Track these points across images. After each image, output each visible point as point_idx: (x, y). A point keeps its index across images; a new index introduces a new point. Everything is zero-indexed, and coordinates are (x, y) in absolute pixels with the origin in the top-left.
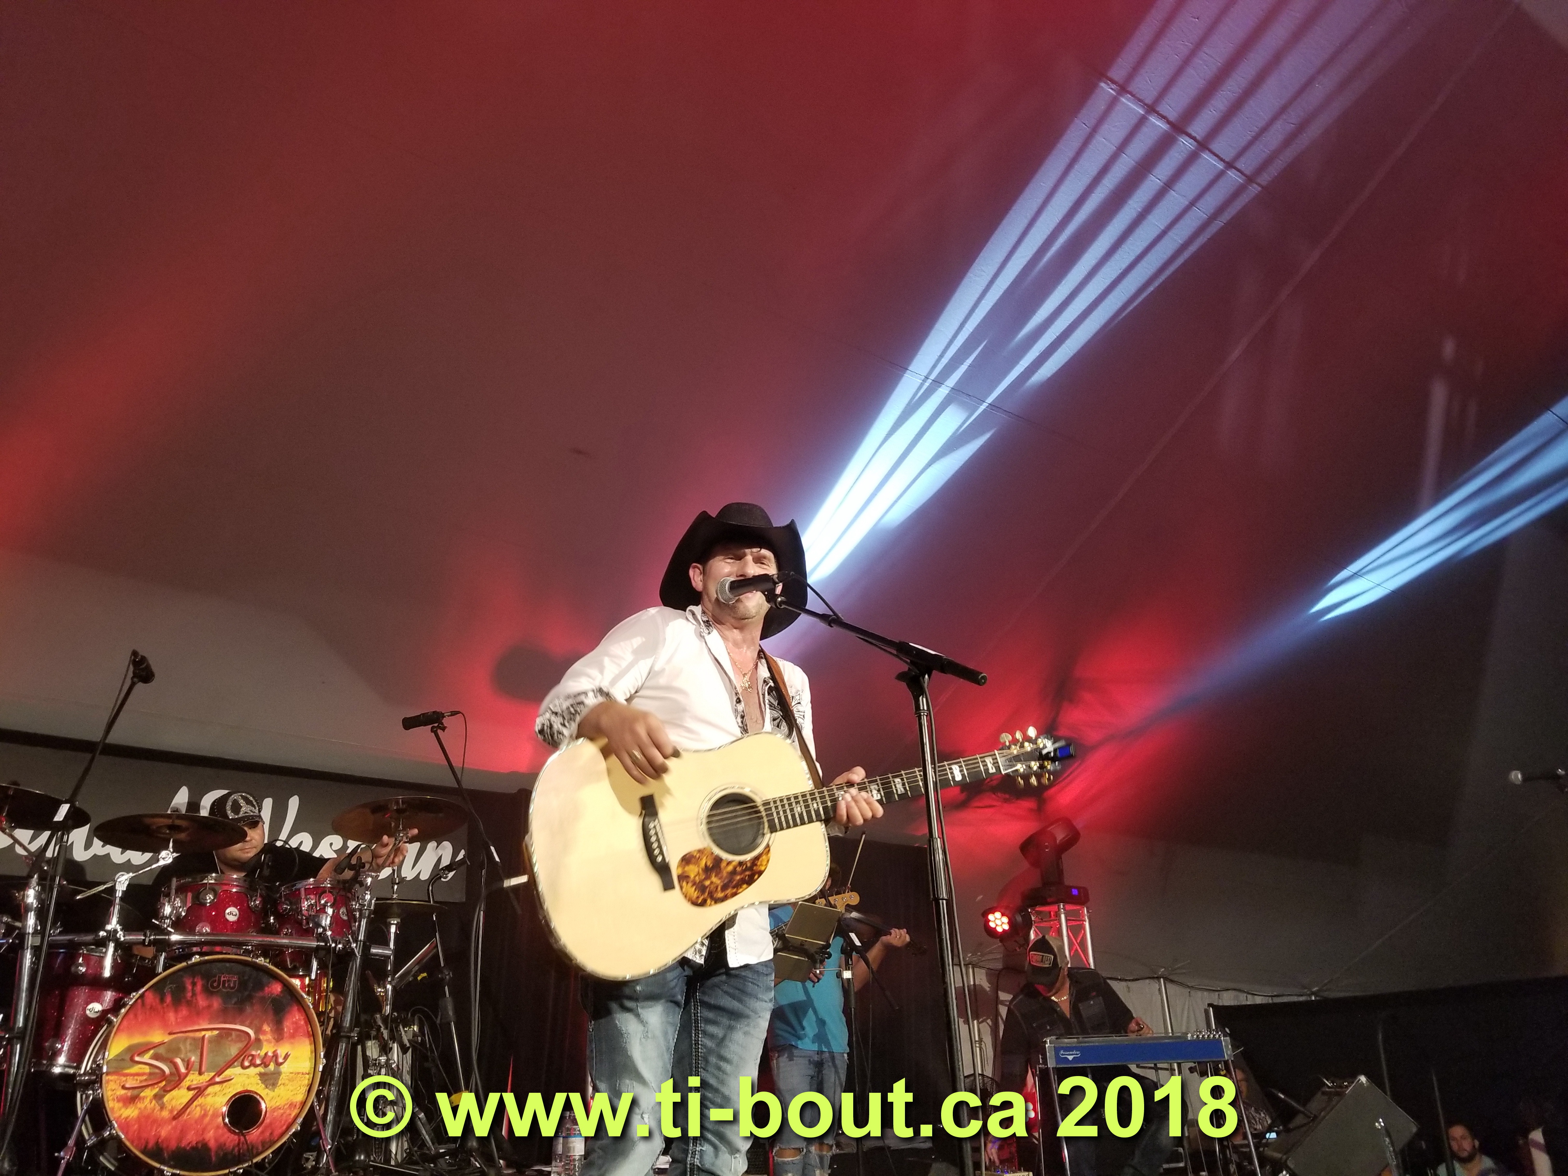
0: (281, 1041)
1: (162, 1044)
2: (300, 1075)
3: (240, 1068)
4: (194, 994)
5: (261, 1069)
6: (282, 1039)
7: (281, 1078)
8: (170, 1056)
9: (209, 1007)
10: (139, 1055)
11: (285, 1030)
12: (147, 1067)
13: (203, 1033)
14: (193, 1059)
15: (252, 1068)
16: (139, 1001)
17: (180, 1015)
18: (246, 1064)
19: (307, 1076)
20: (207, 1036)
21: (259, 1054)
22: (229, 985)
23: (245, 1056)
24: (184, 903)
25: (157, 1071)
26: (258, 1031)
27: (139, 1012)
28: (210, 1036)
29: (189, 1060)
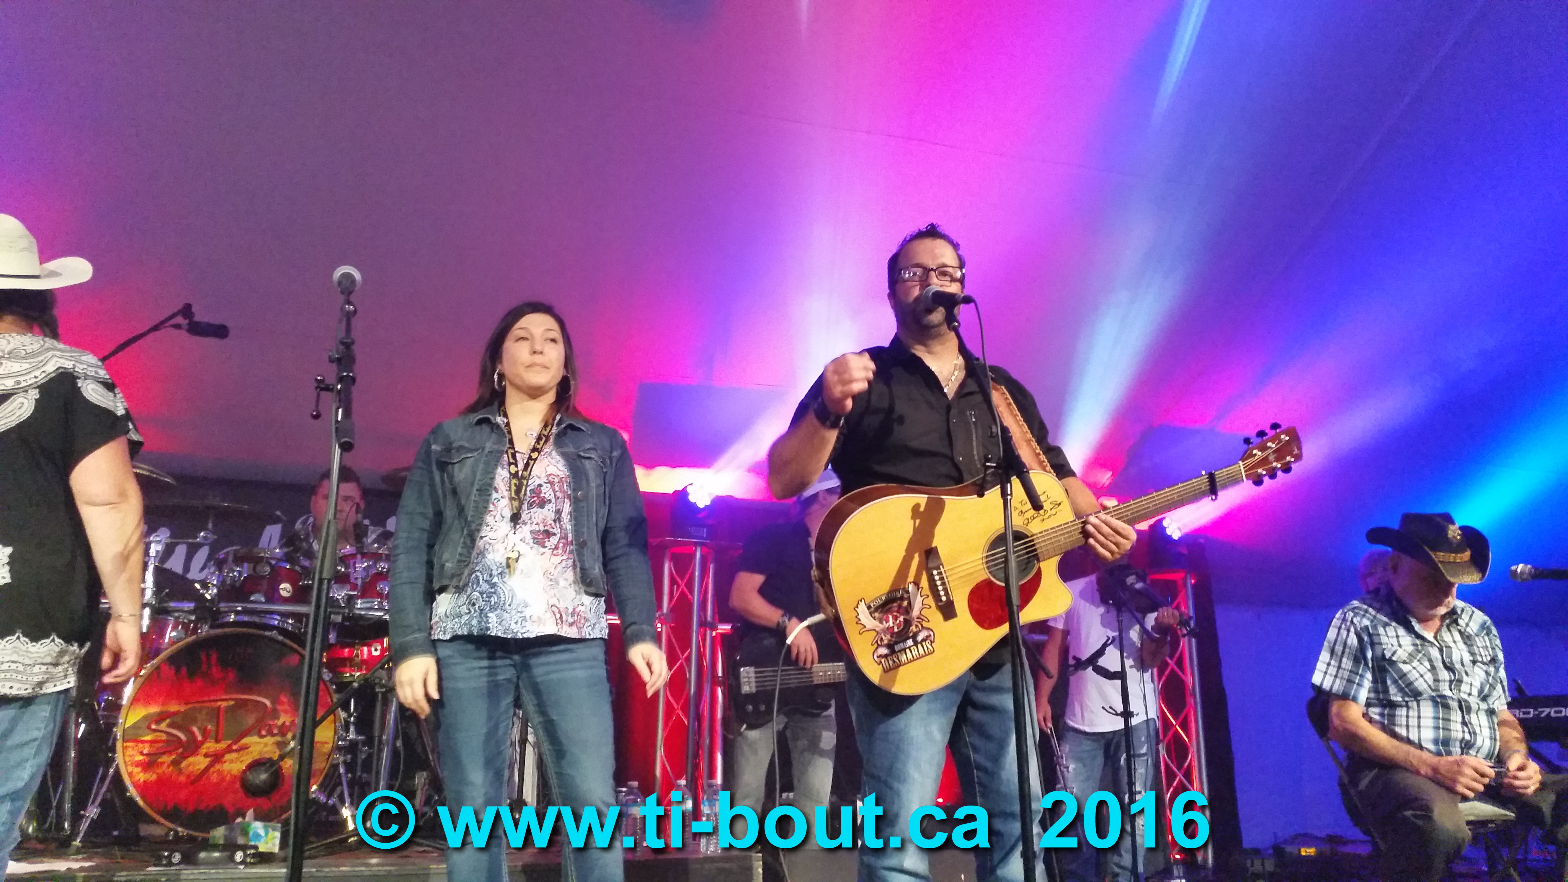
1: (178, 713)
2: (319, 744)
3: (256, 736)
4: (209, 666)
5: (279, 739)
8: (187, 724)
9: (225, 677)
10: (155, 723)
12: (164, 735)
13: (219, 703)
14: (209, 727)
15: (269, 737)
16: (155, 672)
17: (195, 686)
18: (264, 733)
19: (326, 746)
20: (222, 706)
21: (276, 724)
23: (262, 727)
25: (174, 738)
26: (275, 701)
28: (225, 707)
29: (206, 729)
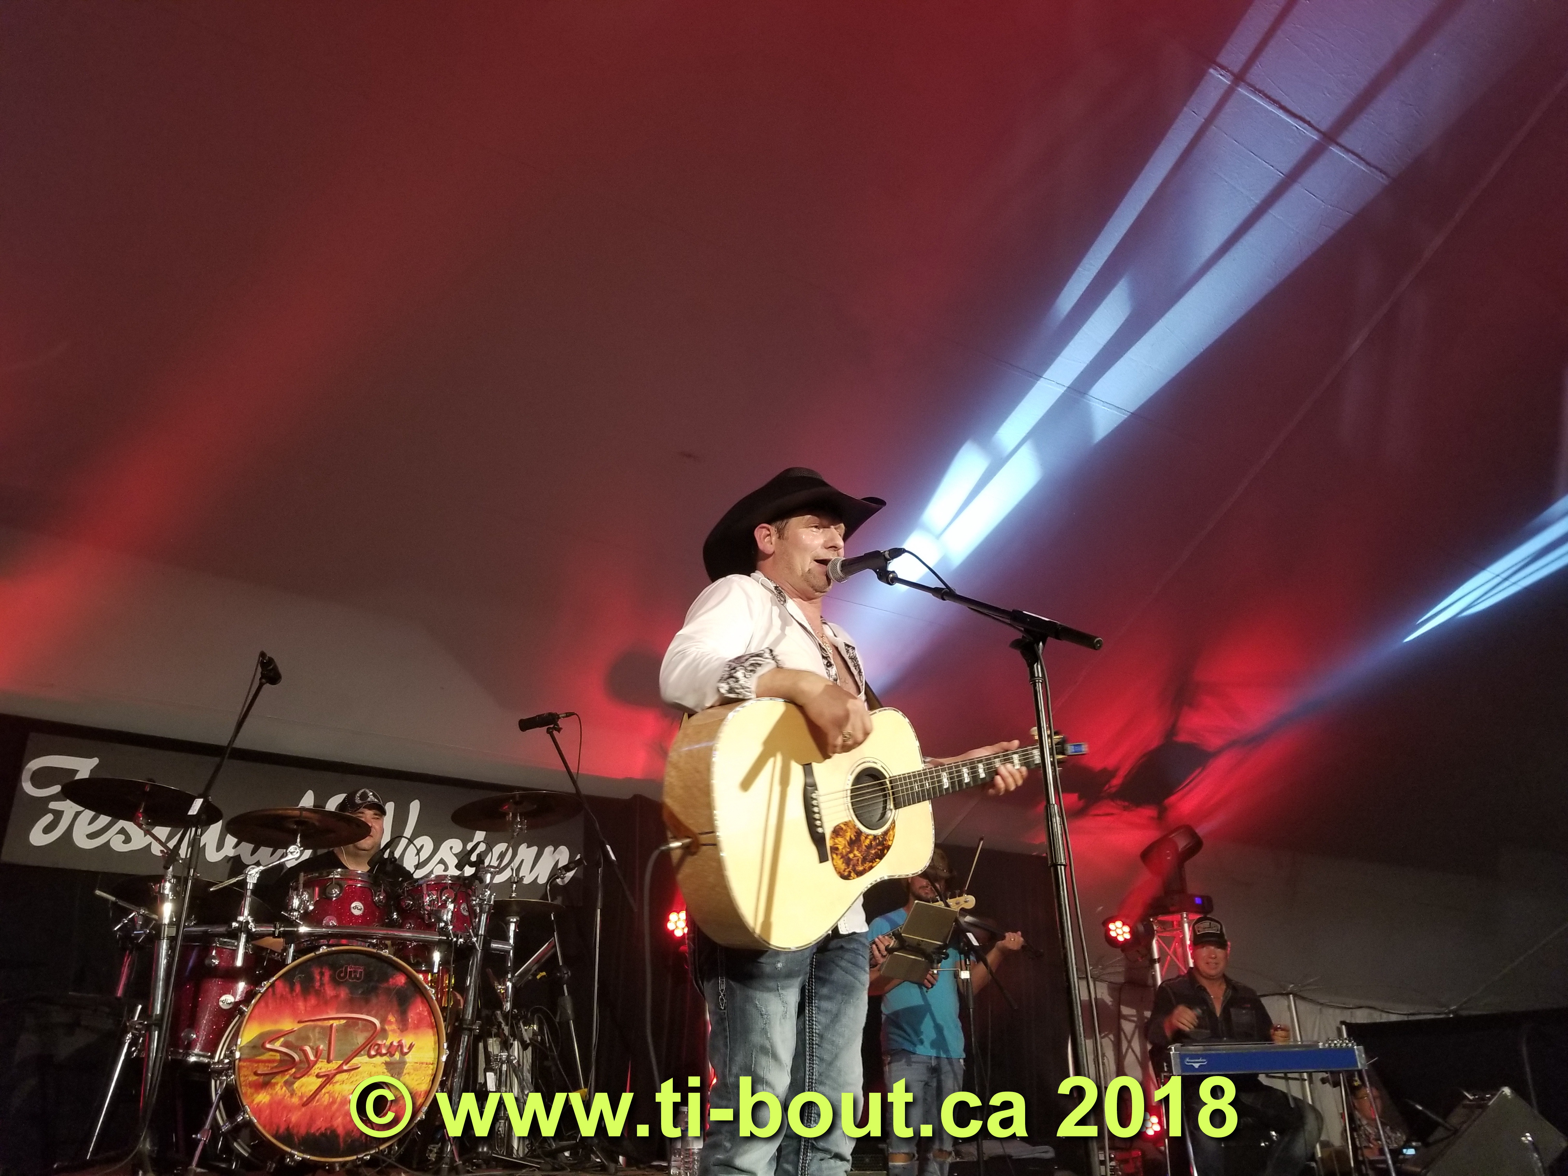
0: (405, 1032)
1: (292, 1032)
2: (424, 1065)
3: (366, 1056)
4: (322, 985)
5: (386, 1059)
6: (407, 1029)
7: (406, 1067)
8: (299, 1044)
9: (337, 996)
10: (270, 1042)
11: (410, 1020)
12: (278, 1054)
13: (331, 1022)
14: (321, 1047)
15: (378, 1057)
16: (270, 989)
17: (308, 1005)
18: (373, 1053)
19: (431, 1067)
20: (334, 1025)
22: (355, 976)
23: (371, 1046)
24: (311, 897)
25: (286, 1058)
26: (384, 1021)
27: (270, 1001)
28: (338, 1025)
29: (318, 1048)
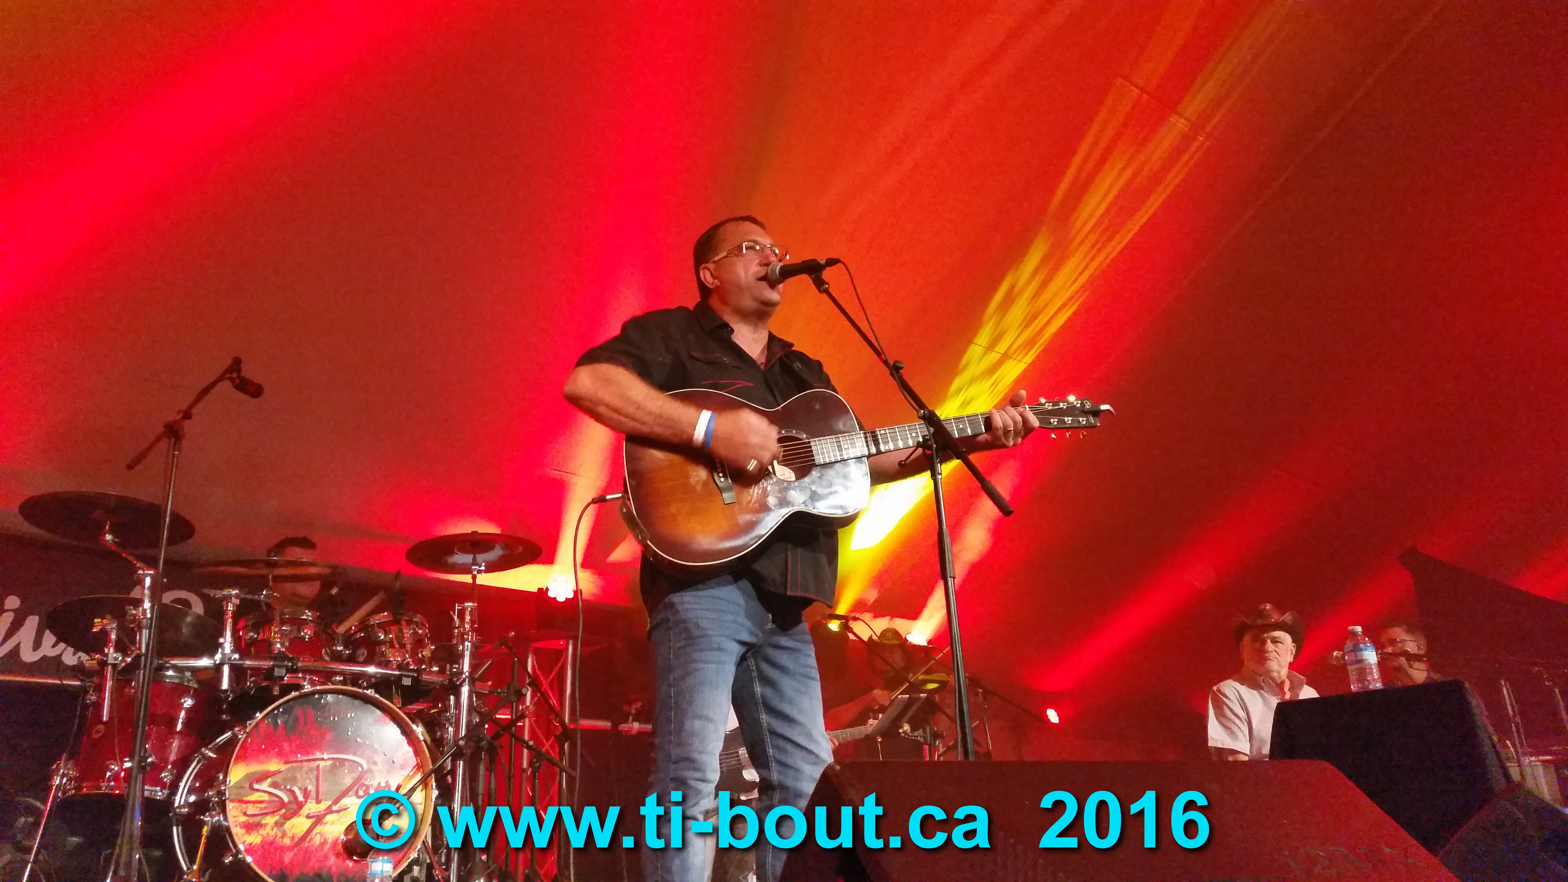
0: (392, 773)
1: (279, 772)
3: (355, 797)
4: (304, 725)
8: (287, 784)
10: (258, 783)
11: (396, 760)
12: (266, 795)
13: (318, 763)
14: (309, 788)
16: (255, 729)
17: (293, 745)
18: (361, 793)
20: (321, 766)
21: (372, 785)
23: (358, 787)
25: (276, 799)
26: (371, 761)
28: (323, 767)
29: (306, 789)
